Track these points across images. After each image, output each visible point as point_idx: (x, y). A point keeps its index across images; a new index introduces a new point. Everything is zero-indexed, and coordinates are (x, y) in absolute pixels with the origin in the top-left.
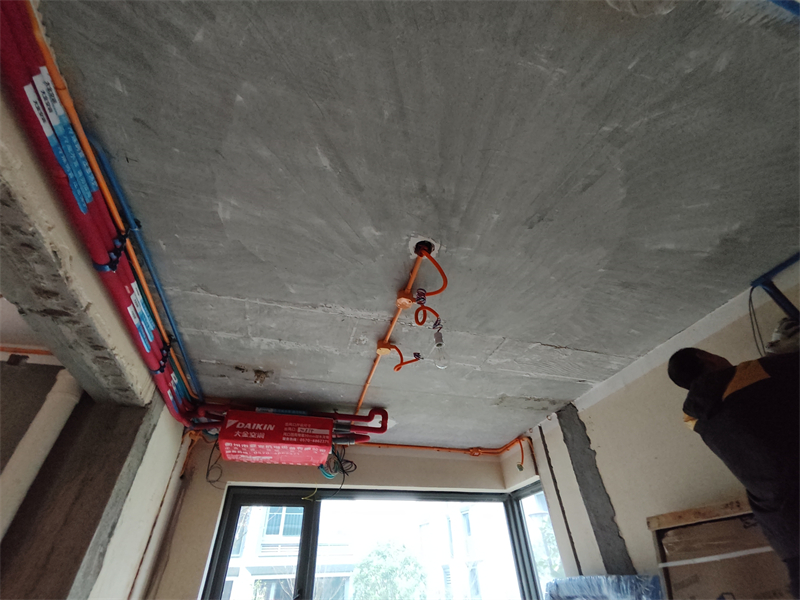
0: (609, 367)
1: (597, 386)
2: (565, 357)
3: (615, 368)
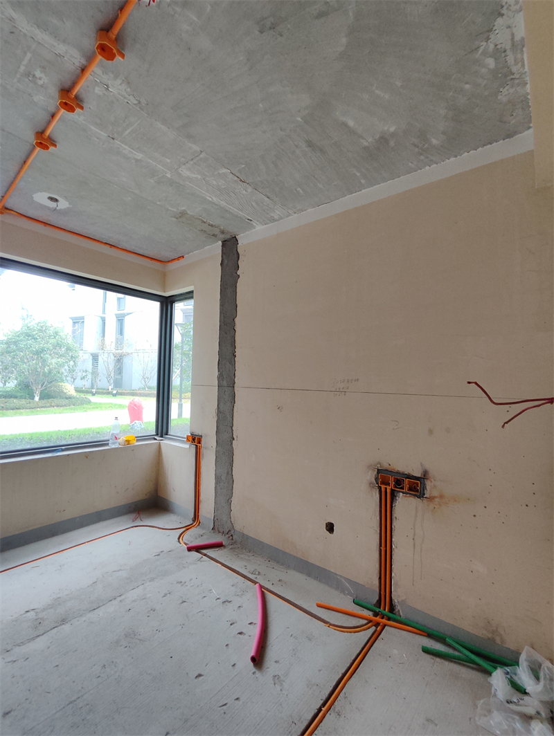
0: (272, 215)
1: (259, 228)
2: (244, 192)
3: (276, 217)
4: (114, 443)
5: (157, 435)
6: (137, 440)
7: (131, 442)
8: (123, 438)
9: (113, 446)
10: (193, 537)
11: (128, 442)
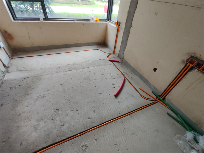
4: (92, 21)
5: (107, 20)
6: (100, 21)
7: (97, 21)
8: (95, 19)
9: (92, 22)
10: (111, 57)
11: (96, 21)
